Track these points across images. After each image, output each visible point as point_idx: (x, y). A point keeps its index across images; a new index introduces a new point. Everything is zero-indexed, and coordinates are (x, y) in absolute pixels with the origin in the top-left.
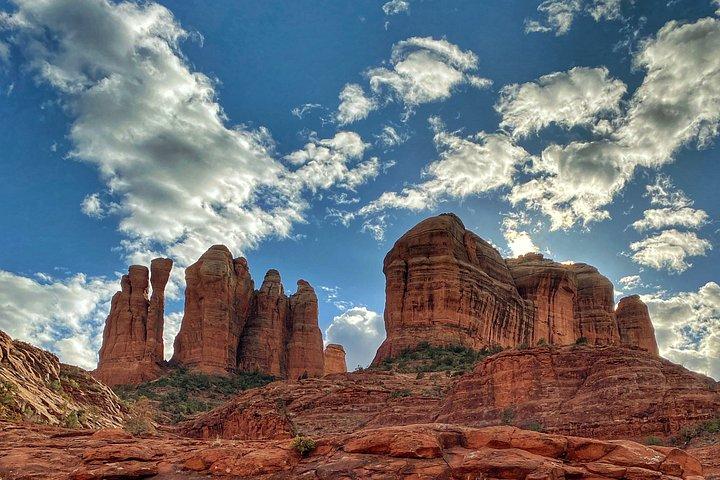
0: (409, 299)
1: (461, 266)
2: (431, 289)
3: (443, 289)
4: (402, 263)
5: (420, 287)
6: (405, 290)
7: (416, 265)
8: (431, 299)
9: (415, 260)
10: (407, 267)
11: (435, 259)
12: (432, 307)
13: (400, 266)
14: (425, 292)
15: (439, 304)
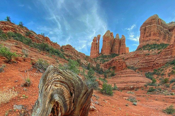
0: (145, 35)
1: (157, 26)
2: (150, 32)
3: (153, 32)
4: (144, 27)
5: (148, 32)
6: (145, 33)
7: (147, 27)
8: (150, 34)
9: (147, 26)
10: (145, 28)
11: (152, 25)
12: (150, 36)
13: (144, 28)
14: (149, 33)
15: (152, 35)
